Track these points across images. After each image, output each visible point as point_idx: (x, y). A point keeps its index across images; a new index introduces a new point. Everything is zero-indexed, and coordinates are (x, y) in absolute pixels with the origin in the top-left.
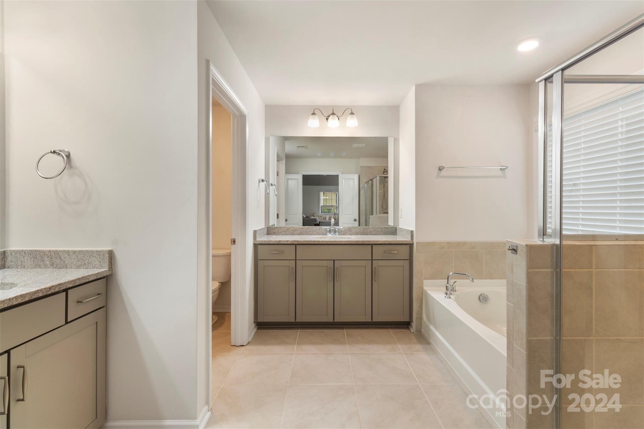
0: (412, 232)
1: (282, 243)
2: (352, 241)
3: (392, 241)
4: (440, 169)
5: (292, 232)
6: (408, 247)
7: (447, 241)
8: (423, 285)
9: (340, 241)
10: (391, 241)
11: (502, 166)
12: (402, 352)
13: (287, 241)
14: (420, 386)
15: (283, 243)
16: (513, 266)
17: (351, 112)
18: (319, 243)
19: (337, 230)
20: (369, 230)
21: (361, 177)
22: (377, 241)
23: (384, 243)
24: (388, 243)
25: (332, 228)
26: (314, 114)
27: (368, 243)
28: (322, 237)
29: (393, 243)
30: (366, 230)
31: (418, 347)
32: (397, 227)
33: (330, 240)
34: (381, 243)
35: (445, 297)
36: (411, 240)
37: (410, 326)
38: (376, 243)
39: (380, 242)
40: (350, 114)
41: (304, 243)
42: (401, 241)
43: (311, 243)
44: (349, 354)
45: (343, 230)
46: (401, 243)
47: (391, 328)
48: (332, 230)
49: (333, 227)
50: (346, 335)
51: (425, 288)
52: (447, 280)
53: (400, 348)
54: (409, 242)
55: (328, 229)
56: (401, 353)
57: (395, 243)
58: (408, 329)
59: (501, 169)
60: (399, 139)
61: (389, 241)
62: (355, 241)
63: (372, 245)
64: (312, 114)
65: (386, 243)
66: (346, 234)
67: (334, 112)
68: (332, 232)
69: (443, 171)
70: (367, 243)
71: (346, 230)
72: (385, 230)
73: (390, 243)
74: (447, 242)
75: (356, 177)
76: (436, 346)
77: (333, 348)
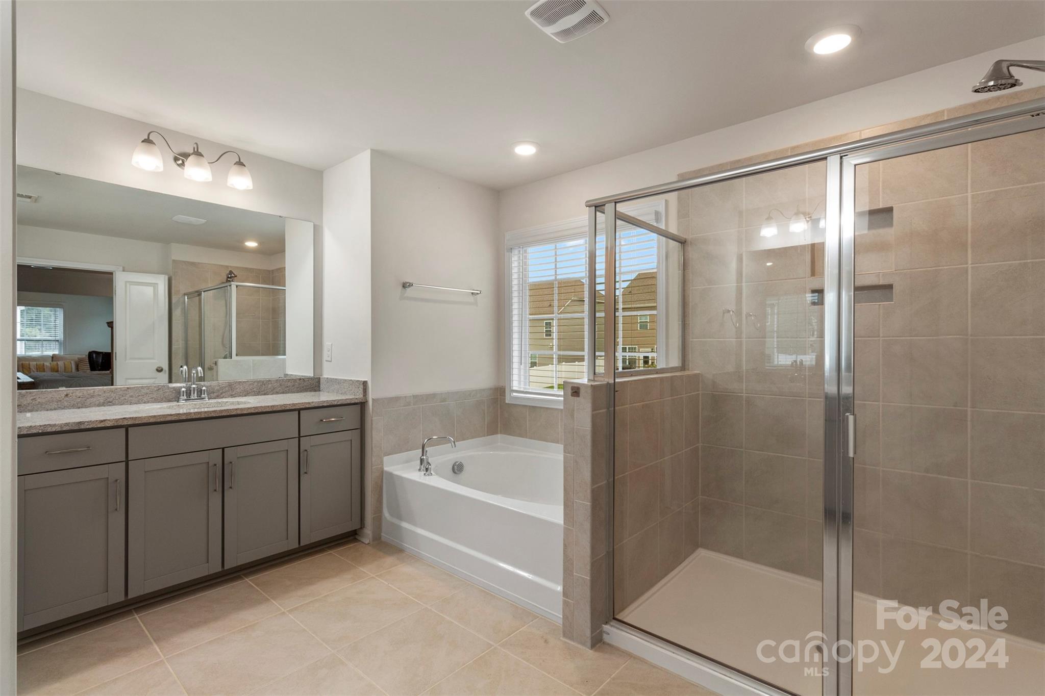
0: (365, 383)
1: (88, 427)
2: (262, 407)
3: (334, 401)
4: (405, 285)
5: (79, 400)
6: (358, 407)
7: (414, 394)
8: (383, 465)
9: (236, 409)
10: (332, 400)
11: (473, 290)
12: (372, 575)
13: (102, 421)
14: (429, 608)
15: (91, 427)
16: (574, 411)
17: (238, 160)
18: (189, 417)
19: (204, 388)
20: (270, 385)
21: (173, 282)
22: (309, 403)
23: (321, 405)
24: (328, 404)
25: (194, 386)
26: (148, 141)
27: (293, 408)
28: (173, 407)
29: (336, 403)
30: (264, 385)
31: (389, 560)
32: (321, 377)
33: (199, 410)
34: (316, 405)
35: (425, 474)
36: (364, 396)
37: (359, 536)
38: (307, 406)
39: (313, 404)
40: (235, 164)
41: (152, 420)
42: (348, 399)
43: (169, 419)
44: (287, 613)
45: (216, 388)
46: (349, 402)
47: (330, 548)
48: (192, 389)
49: (197, 384)
50: (257, 586)
51: (386, 469)
52: (421, 450)
53: (365, 571)
54: (361, 401)
55: (183, 389)
56: (373, 577)
57: (339, 403)
58: (357, 542)
59: (472, 293)
60: (322, 227)
61: (330, 401)
62: (268, 406)
63: (299, 410)
64: (143, 141)
65: (325, 405)
66: (222, 396)
67: (199, 151)
68: (194, 393)
69: (408, 290)
70: (291, 408)
71: (222, 388)
72: (300, 384)
73: (331, 404)
74: (413, 396)
75: (161, 283)
76: (419, 549)
77: (248, 616)
